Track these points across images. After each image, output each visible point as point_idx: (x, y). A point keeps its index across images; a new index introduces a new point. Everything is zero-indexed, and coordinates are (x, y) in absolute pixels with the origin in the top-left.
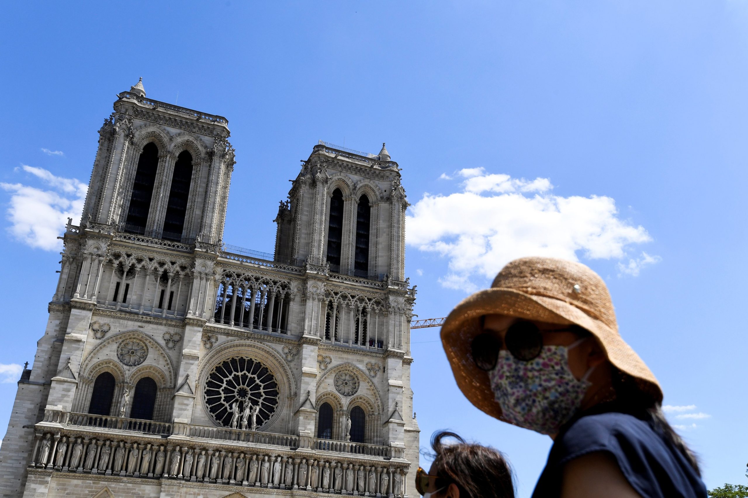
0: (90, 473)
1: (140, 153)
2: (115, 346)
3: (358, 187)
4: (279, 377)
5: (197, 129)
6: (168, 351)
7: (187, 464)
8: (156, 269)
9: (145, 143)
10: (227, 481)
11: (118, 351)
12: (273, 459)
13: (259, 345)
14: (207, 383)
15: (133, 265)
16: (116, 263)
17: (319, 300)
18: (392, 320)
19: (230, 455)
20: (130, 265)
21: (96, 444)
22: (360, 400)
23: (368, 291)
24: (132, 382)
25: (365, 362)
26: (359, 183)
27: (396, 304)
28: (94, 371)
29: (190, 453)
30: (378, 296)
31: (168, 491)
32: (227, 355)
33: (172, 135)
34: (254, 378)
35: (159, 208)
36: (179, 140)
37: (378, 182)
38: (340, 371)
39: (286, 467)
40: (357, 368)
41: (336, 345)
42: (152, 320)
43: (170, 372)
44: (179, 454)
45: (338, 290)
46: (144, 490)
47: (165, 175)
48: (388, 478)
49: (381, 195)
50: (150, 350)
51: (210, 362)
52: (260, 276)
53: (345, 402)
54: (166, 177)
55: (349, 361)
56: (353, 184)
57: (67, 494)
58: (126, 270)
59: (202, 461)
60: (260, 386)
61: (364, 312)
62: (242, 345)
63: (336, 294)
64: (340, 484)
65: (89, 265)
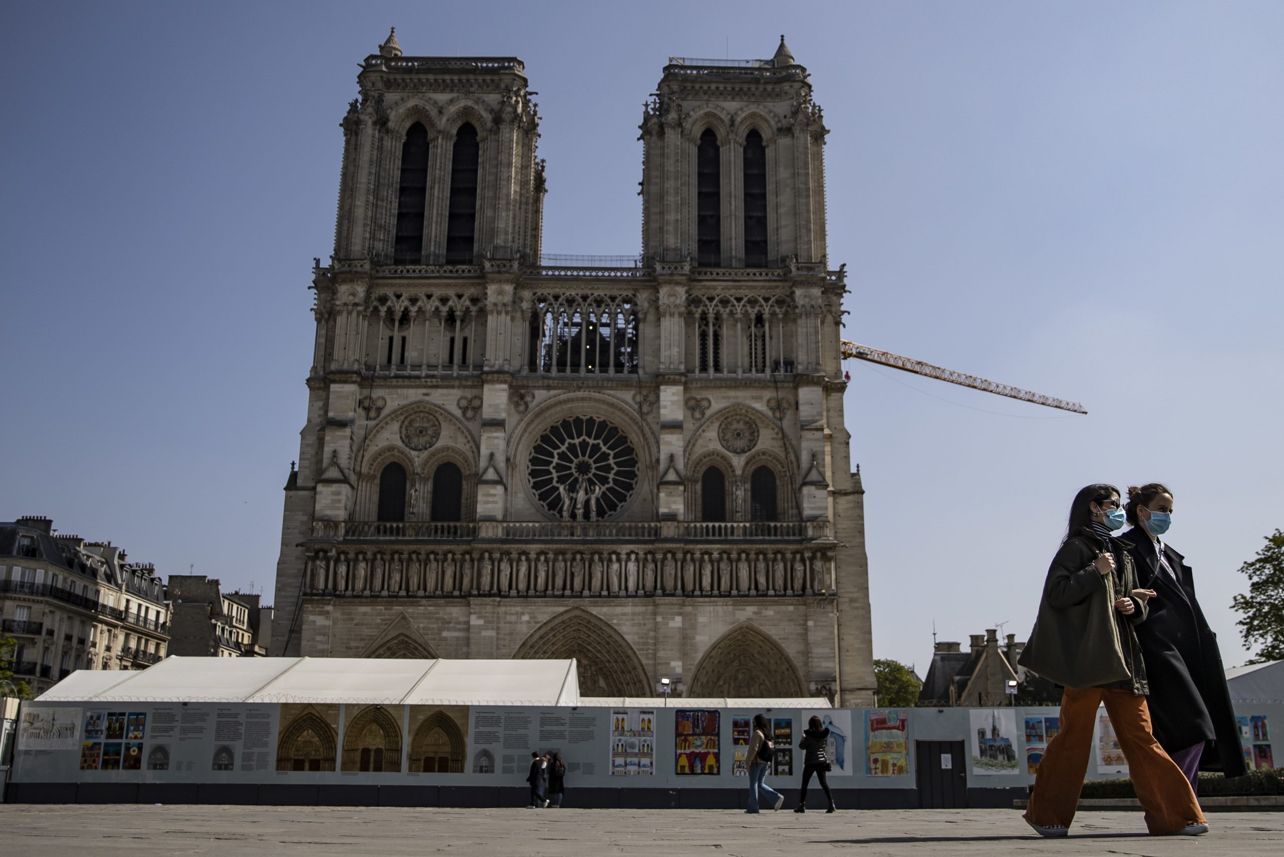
0: (378, 597)
1: (403, 141)
2: (395, 426)
3: (739, 119)
4: (635, 438)
5: (476, 86)
6: (466, 423)
7: (503, 574)
8: (437, 308)
9: (408, 124)
10: (560, 593)
11: (401, 432)
12: (624, 557)
13: (597, 395)
14: (530, 461)
15: (406, 308)
16: (383, 310)
17: (680, 314)
18: (804, 327)
19: (560, 558)
20: (402, 309)
21: (382, 559)
22: (764, 457)
23: (763, 287)
24: (426, 472)
25: (766, 398)
26: (740, 112)
27: (807, 300)
28: (375, 464)
29: (505, 560)
30: (780, 291)
31: (480, 613)
32: (554, 417)
33: (440, 104)
34: (599, 444)
35: (434, 219)
36: (453, 109)
37: (772, 104)
38: (727, 418)
39: (644, 567)
40: (753, 409)
41: (715, 379)
42: (440, 383)
43: (473, 452)
44: (490, 562)
45: (714, 293)
46: (451, 614)
47: (438, 167)
48: (802, 568)
49: (779, 125)
50: (443, 425)
51: (529, 430)
52: (589, 292)
53: (738, 462)
54: (440, 170)
55: (740, 400)
56: (729, 117)
57: (356, 625)
58: (398, 316)
59: (523, 569)
60: (609, 455)
61: (759, 320)
62: (573, 400)
63: (711, 299)
64: (729, 584)
65: (345, 320)
